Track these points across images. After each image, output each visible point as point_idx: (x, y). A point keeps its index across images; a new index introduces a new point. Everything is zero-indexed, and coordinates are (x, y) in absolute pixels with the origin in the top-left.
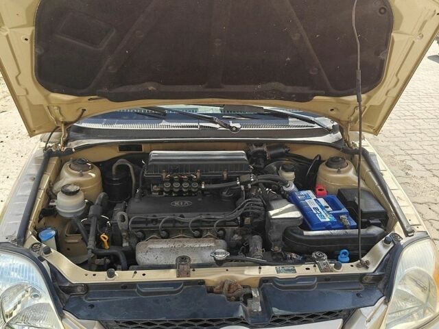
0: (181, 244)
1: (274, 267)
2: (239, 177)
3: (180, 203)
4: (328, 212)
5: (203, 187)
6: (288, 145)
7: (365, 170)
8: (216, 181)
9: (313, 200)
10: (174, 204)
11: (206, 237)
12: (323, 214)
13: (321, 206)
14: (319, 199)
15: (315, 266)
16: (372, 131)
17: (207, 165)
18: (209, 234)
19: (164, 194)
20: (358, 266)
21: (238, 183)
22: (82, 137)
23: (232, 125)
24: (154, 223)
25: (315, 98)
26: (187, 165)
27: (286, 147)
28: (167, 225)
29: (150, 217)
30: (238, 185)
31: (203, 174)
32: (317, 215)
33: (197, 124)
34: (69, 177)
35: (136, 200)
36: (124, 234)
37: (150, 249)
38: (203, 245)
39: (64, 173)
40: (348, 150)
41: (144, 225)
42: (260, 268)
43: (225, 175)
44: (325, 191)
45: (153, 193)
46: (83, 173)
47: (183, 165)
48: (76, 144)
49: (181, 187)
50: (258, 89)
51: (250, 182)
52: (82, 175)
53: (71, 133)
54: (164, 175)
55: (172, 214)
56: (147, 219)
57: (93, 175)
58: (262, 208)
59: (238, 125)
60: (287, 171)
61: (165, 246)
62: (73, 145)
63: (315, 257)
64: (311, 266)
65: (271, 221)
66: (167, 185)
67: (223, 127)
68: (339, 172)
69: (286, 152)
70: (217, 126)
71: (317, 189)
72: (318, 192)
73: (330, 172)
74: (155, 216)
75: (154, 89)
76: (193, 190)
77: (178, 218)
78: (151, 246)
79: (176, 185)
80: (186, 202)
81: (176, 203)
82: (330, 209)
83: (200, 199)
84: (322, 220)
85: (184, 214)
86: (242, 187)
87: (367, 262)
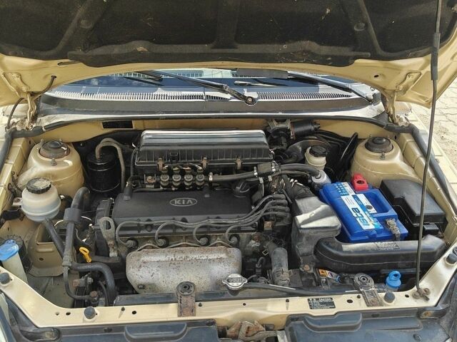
0: (184, 256)
1: (305, 299)
2: (256, 165)
3: (181, 202)
4: (372, 215)
5: (211, 179)
6: (318, 121)
7: (415, 155)
8: (227, 170)
9: (350, 197)
10: (173, 202)
11: (215, 245)
12: (365, 217)
13: (362, 206)
14: (359, 196)
15: (359, 297)
16: (424, 102)
17: (216, 150)
18: (219, 241)
19: (161, 188)
20: (415, 296)
21: (256, 174)
22: (55, 111)
23: (247, 94)
24: (149, 229)
25: (358, 61)
26: (190, 151)
27: (315, 123)
28: (166, 231)
29: (143, 223)
30: (255, 177)
31: (211, 162)
32: (358, 219)
33: (201, 93)
34: (38, 166)
35: (126, 198)
36: (110, 243)
37: (145, 263)
38: (211, 257)
39: (33, 159)
40: (394, 128)
41: (136, 232)
42: (287, 301)
43: (239, 164)
44: (366, 183)
45: (147, 186)
46: (57, 160)
47: (184, 150)
48: (48, 120)
49: (183, 180)
50: (283, 49)
51: (271, 173)
52: (55, 164)
53: (42, 104)
54: (160, 163)
55: (171, 217)
56: (139, 224)
57: (70, 163)
58: (287, 209)
59: (255, 95)
60: (316, 155)
61: (163, 258)
62: (44, 121)
63: (359, 283)
64: (353, 297)
65: (300, 231)
66: (165, 179)
67: (236, 97)
68: (382, 158)
69: (316, 129)
70: (228, 96)
71: (355, 181)
72: (357, 185)
73: (371, 157)
74: (149, 220)
75: (145, 50)
76: (198, 184)
77: (179, 223)
78: (146, 258)
79: (177, 178)
80: (190, 201)
81: (177, 202)
82: (373, 210)
83: (207, 196)
84: (365, 228)
85: (187, 217)
86: (261, 180)
87: (427, 291)
